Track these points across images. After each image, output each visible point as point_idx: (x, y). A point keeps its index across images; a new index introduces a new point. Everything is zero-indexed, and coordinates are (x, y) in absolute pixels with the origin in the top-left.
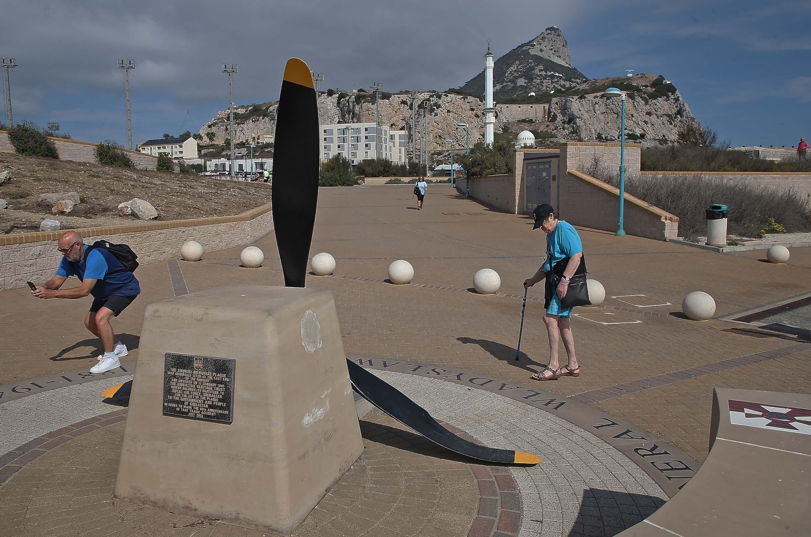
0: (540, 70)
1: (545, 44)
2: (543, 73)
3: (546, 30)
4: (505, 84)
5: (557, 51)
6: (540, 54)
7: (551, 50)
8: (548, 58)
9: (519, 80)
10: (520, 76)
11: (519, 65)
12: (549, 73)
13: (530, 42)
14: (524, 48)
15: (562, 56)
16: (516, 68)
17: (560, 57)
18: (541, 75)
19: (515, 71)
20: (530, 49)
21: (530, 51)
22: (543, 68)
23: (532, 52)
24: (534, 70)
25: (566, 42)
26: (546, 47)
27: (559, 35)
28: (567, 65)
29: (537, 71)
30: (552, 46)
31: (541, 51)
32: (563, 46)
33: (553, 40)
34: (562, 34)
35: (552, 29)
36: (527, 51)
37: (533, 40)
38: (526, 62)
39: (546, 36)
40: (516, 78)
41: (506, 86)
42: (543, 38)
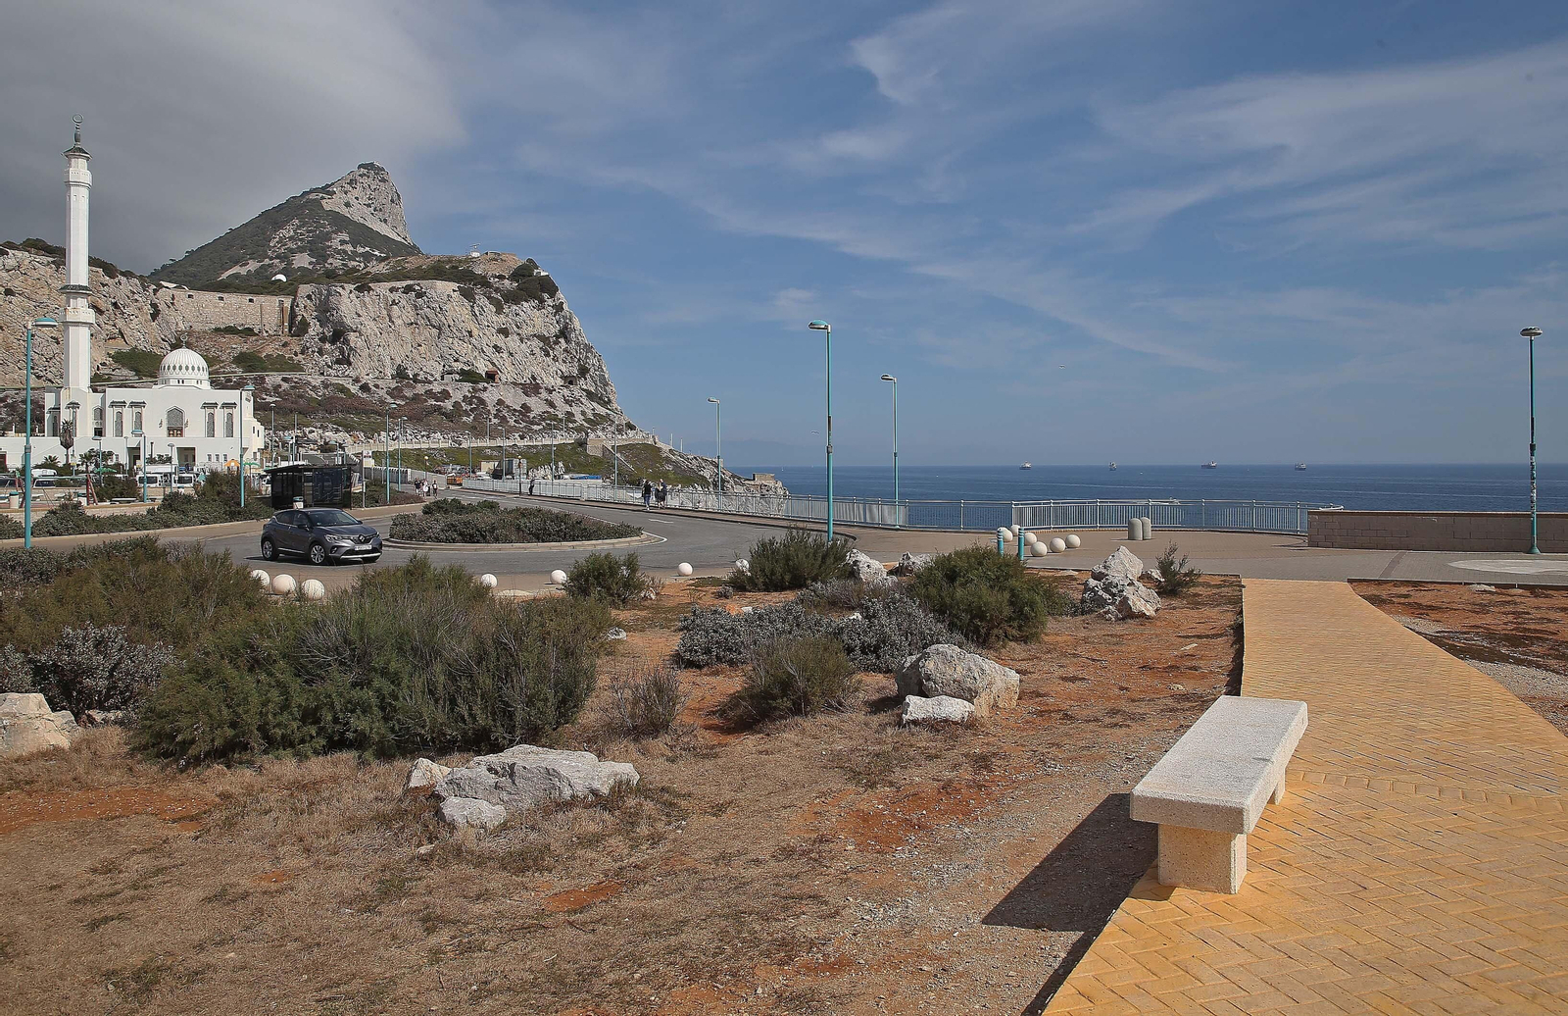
0: (343, 242)
1: (356, 193)
2: (349, 248)
3: (360, 167)
4: (267, 261)
5: (381, 210)
6: (344, 211)
7: (369, 206)
8: (362, 221)
9: (298, 256)
10: (301, 250)
11: (299, 227)
12: (361, 250)
13: (328, 186)
14: (313, 196)
15: (389, 220)
16: (292, 233)
17: (385, 221)
18: (345, 252)
19: (291, 238)
20: (323, 198)
21: (324, 202)
22: (348, 239)
23: (328, 204)
24: (330, 239)
25: (399, 196)
26: (357, 198)
27: (383, 180)
28: (399, 239)
29: (335, 243)
30: (369, 198)
31: (347, 205)
32: (392, 201)
33: (373, 187)
34: (392, 179)
35: (370, 166)
36: (318, 203)
37: (333, 184)
38: (314, 222)
39: (358, 178)
40: (292, 251)
41: (269, 266)
42: (352, 182)
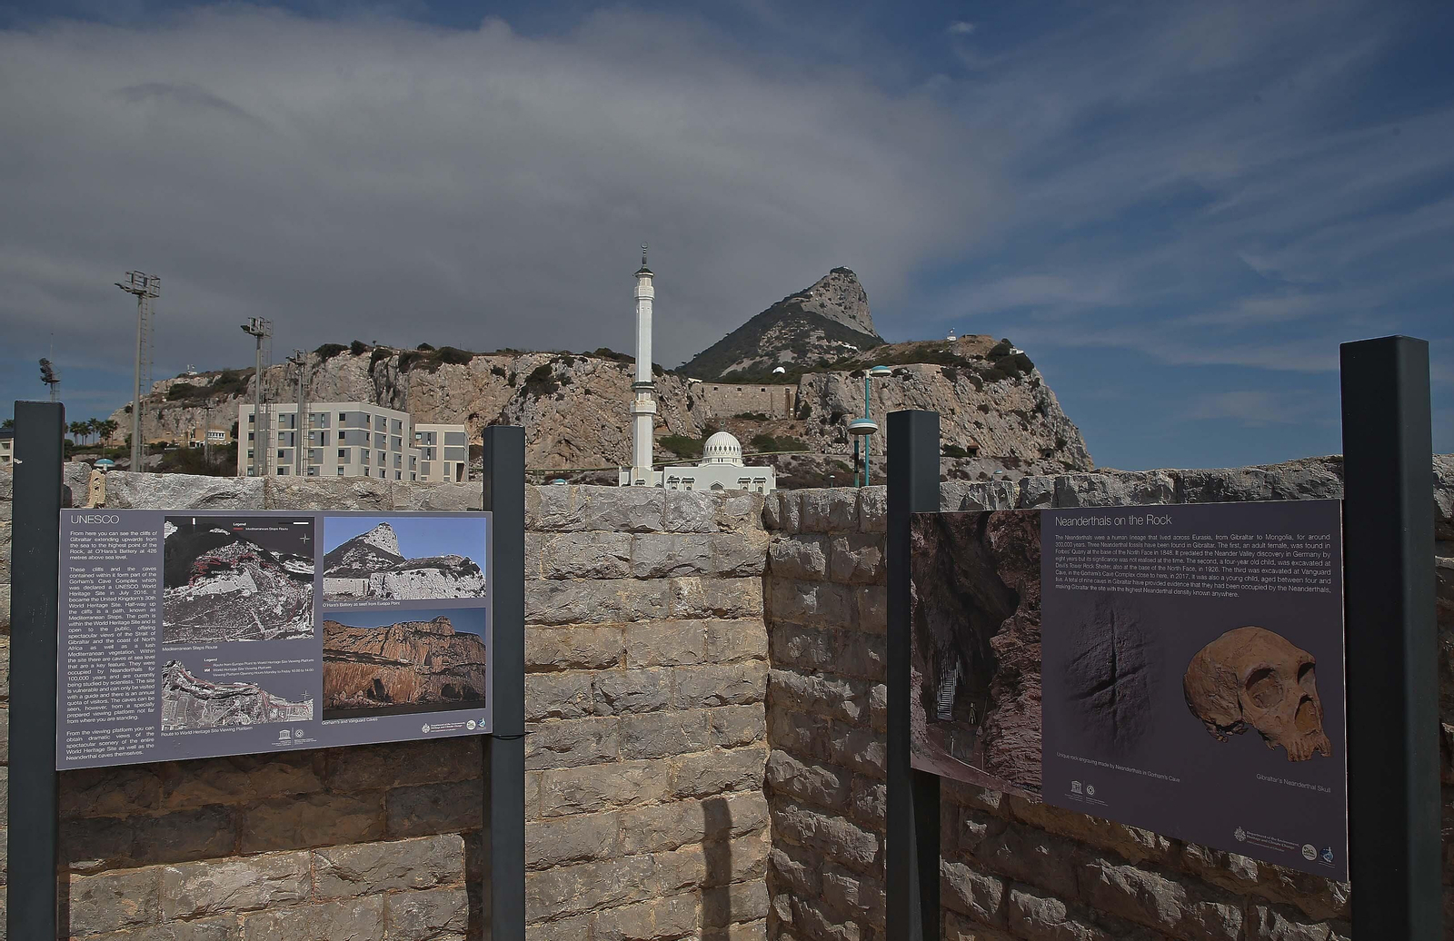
0: (819, 338)
1: (829, 295)
2: (825, 343)
3: (832, 272)
4: (758, 359)
5: (850, 308)
6: (820, 311)
7: (840, 305)
8: (834, 318)
9: (783, 353)
10: (785, 347)
11: (783, 328)
12: (834, 344)
13: (805, 291)
14: (793, 300)
15: (858, 316)
16: (777, 333)
17: (854, 317)
18: (821, 347)
19: (777, 338)
20: (802, 301)
21: (803, 305)
22: (823, 335)
23: (806, 306)
24: (809, 336)
25: (865, 294)
26: (830, 299)
27: (852, 282)
28: (866, 332)
29: (813, 340)
30: (840, 298)
31: (822, 306)
32: (860, 299)
33: (843, 288)
34: (859, 279)
35: (840, 270)
36: (798, 305)
37: (809, 289)
38: (796, 323)
39: (831, 281)
40: (779, 349)
41: (760, 362)
42: (826, 286)
